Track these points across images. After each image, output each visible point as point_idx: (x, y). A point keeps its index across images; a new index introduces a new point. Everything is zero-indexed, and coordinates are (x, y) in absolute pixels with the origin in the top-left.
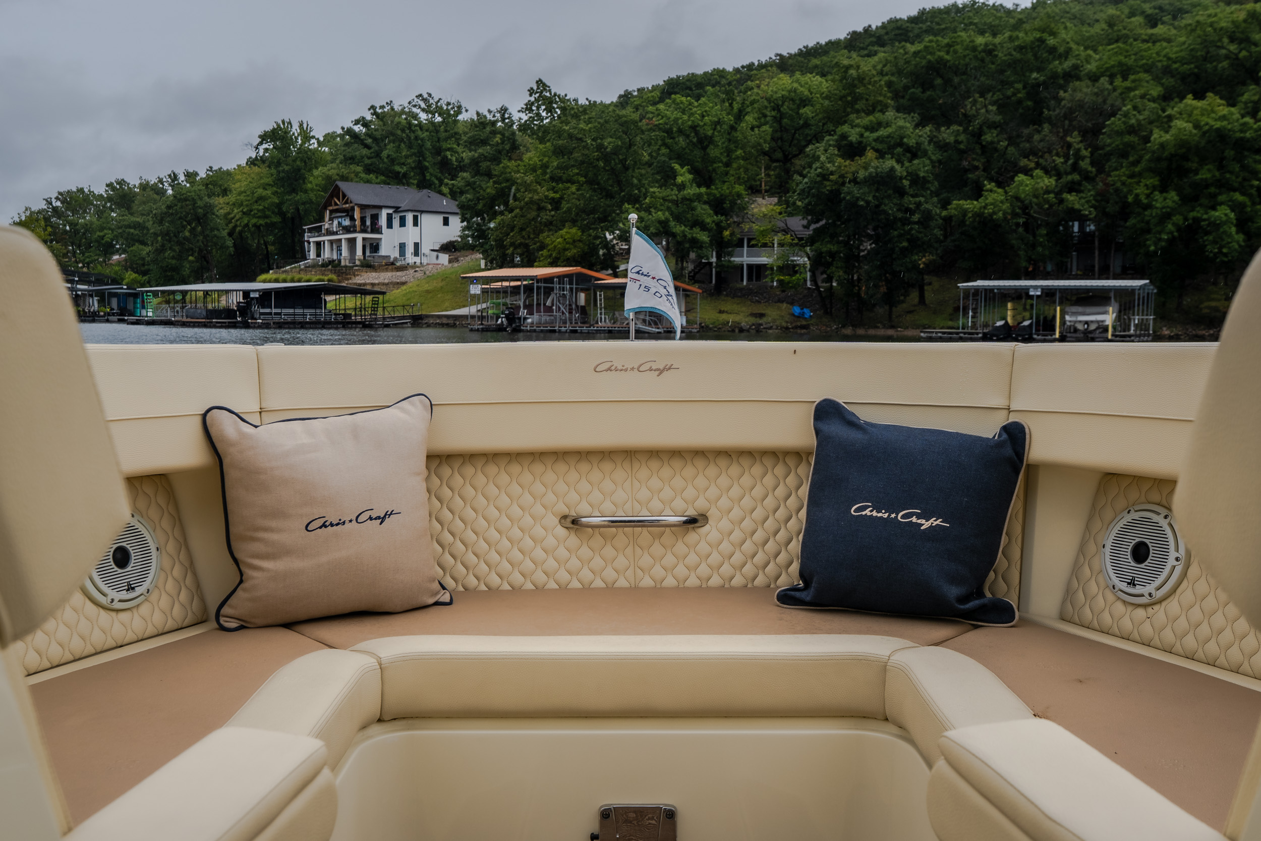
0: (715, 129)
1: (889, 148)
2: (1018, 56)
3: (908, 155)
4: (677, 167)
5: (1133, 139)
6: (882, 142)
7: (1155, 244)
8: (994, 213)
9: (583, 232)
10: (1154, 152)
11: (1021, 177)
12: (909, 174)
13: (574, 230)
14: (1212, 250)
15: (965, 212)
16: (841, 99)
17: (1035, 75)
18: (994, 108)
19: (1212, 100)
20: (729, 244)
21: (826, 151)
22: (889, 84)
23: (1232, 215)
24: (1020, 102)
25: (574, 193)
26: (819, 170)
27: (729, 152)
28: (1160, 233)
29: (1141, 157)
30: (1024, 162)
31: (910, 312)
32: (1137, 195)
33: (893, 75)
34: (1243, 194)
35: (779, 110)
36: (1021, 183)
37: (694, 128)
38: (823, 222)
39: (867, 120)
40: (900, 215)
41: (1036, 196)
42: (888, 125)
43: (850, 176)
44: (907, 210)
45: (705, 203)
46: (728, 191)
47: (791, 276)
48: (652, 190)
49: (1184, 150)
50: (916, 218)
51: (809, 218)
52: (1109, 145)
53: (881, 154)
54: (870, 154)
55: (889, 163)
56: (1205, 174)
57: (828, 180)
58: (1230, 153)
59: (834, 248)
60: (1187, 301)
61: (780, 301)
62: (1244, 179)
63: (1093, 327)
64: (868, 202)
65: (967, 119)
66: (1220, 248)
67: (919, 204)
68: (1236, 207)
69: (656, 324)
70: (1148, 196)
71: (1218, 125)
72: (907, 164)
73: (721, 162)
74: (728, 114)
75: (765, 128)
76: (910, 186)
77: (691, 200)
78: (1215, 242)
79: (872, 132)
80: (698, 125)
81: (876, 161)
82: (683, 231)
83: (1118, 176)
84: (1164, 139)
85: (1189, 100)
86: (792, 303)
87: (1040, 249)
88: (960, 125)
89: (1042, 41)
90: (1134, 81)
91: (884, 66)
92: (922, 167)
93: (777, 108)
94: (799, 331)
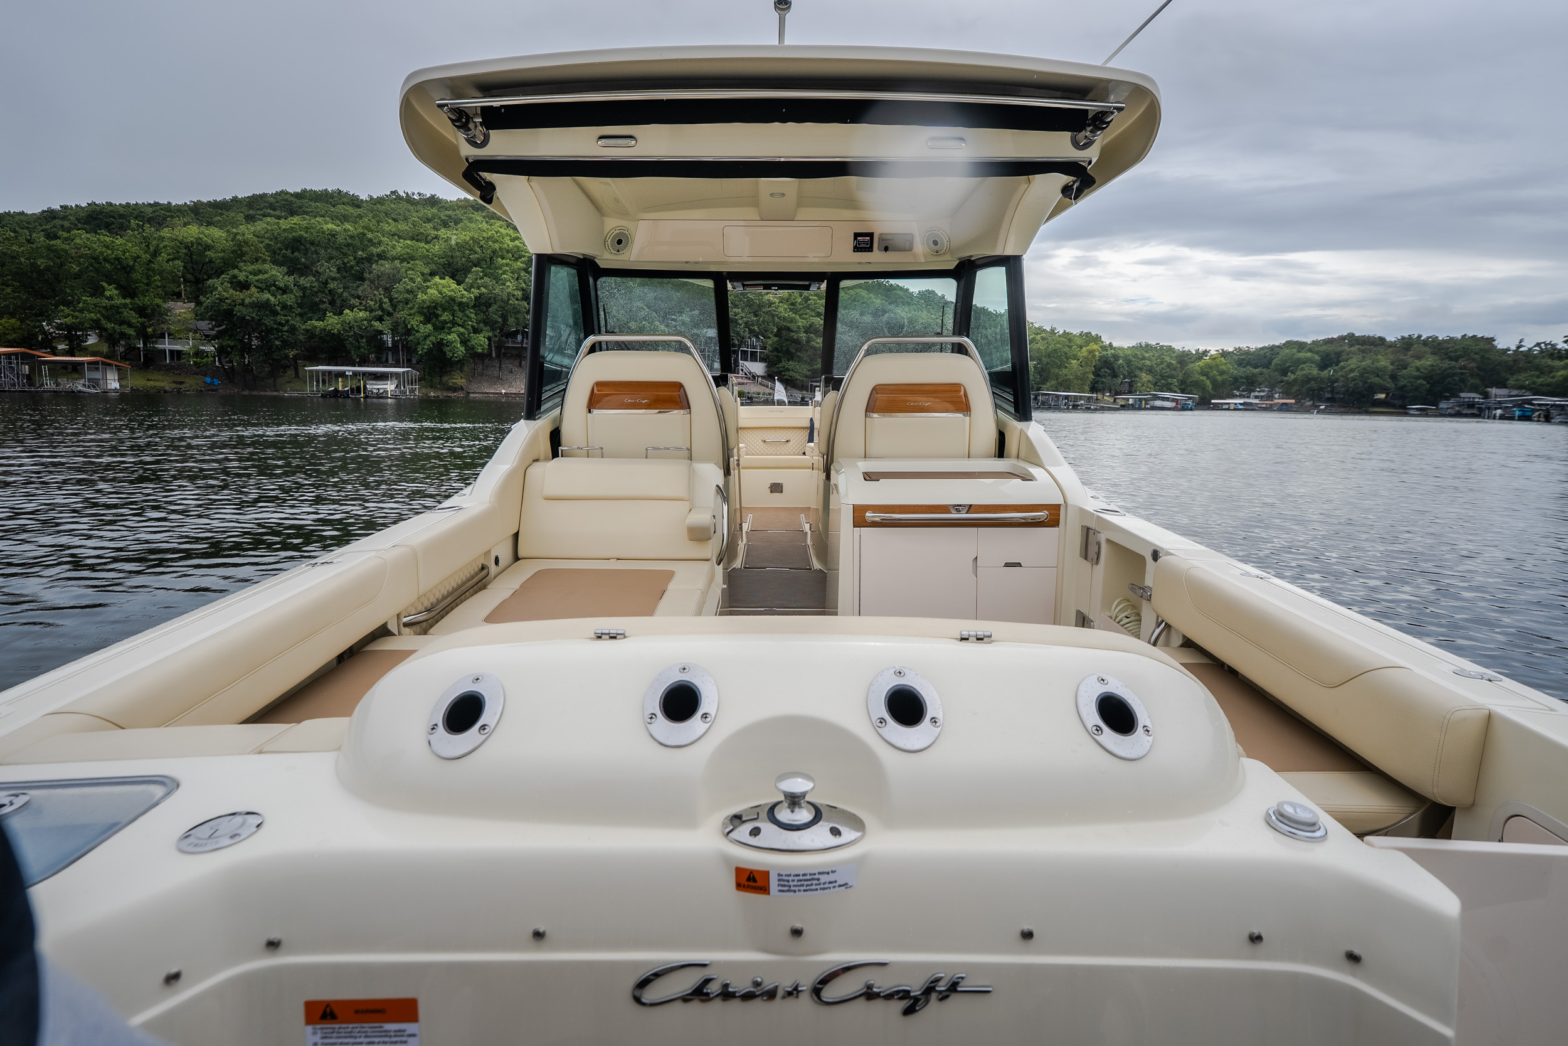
0: (135, 261)
1: (267, 286)
2: (350, 241)
3: (280, 291)
4: (105, 284)
5: (410, 296)
6: (261, 283)
7: (422, 350)
8: (332, 330)
9: (22, 322)
10: (420, 304)
11: (347, 311)
12: (279, 303)
13: (13, 321)
14: (449, 354)
15: (316, 327)
16: (232, 252)
17: (360, 253)
18: (335, 270)
19: (448, 281)
20: (152, 336)
21: (222, 284)
22: (268, 247)
23: (458, 338)
24: (352, 267)
25: (9, 294)
26: (217, 296)
27: (148, 277)
28: (424, 345)
29: (414, 305)
30: (353, 301)
31: (289, 382)
32: (412, 325)
33: (271, 240)
34: (465, 329)
35: (189, 250)
36: (347, 314)
37: (117, 259)
38: (224, 326)
39: (251, 268)
40: (275, 326)
41: (356, 322)
42: (266, 272)
43: (240, 301)
44: (280, 324)
45: (131, 309)
46: (149, 303)
47: (202, 359)
48: (84, 298)
49: (434, 304)
50: (286, 328)
51: (214, 323)
52: (397, 298)
53: (261, 290)
54: (253, 289)
55: (267, 296)
56: (446, 316)
57: (224, 302)
58: (456, 308)
59: (231, 343)
60: (445, 379)
61: (195, 374)
62: (465, 321)
63: (381, 391)
64: (252, 317)
65: (317, 274)
66: (453, 354)
67: (287, 321)
68: (460, 335)
69: (94, 387)
70: (417, 326)
71: (450, 294)
72: (279, 297)
73: (143, 283)
74: (146, 252)
75: (177, 262)
76: (282, 310)
77: (118, 307)
78: (450, 351)
79: (255, 276)
80: (121, 258)
81: (257, 294)
82: (114, 327)
83: (401, 315)
84: (424, 298)
85: (437, 279)
86: (205, 376)
87: (362, 350)
88: (314, 276)
89: (364, 235)
90: (413, 265)
91: (266, 233)
92: (289, 299)
93: (187, 247)
94: (210, 392)
